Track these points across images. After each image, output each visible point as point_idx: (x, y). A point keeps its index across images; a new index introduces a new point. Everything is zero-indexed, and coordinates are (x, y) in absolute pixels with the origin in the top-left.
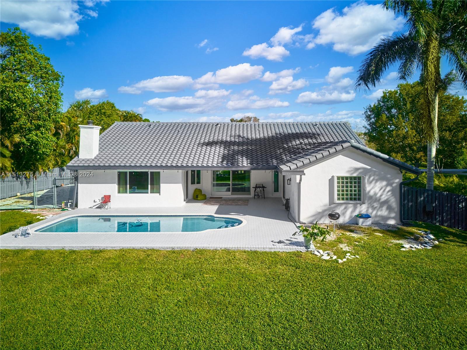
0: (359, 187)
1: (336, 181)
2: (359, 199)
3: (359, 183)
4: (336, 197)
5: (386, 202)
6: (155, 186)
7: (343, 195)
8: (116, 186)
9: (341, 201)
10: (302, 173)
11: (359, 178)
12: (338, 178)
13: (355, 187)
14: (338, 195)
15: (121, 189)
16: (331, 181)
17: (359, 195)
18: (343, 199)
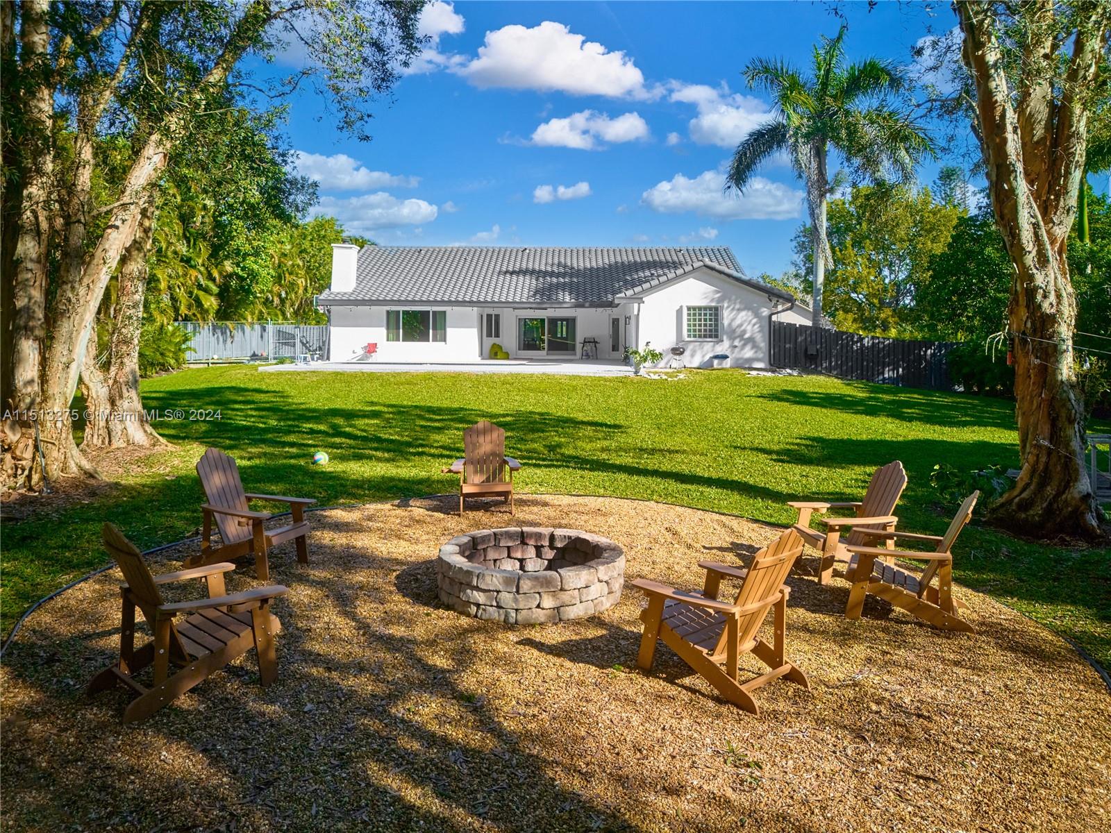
0: (716, 320)
1: (685, 312)
2: (716, 336)
3: (716, 315)
4: (685, 333)
5: (751, 340)
6: (439, 332)
7: (695, 331)
8: (383, 331)
9: (692, 339)
10: (640, 301)
11: (716, 309)
12: (689, 309)
13: (711, 320)
14: (689, 330)
15: (391, 336)
16: (679, 312)
17: (716, 331)
18: (695, 336)
